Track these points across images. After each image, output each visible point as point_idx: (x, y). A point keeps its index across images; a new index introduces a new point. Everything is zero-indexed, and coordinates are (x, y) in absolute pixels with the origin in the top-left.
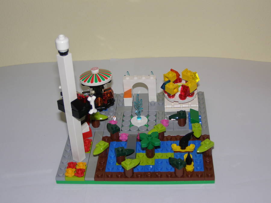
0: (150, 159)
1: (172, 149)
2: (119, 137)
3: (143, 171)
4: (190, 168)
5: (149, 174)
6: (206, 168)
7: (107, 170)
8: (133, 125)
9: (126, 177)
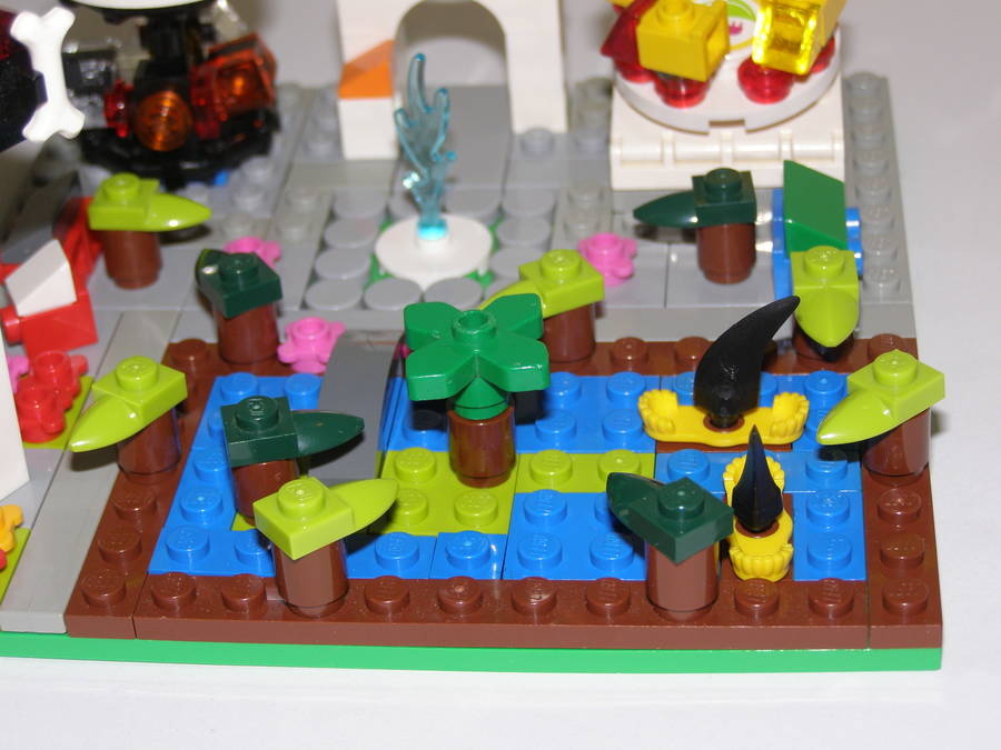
0: (484, 494)
1: (643, 428)
2: (277, 343)
3: (420, 572)
4: (760, 556)
5: (462, 596)
6: (883, 557)
7: (159, 564)
8: (388, 275)
9: (292, 611)
